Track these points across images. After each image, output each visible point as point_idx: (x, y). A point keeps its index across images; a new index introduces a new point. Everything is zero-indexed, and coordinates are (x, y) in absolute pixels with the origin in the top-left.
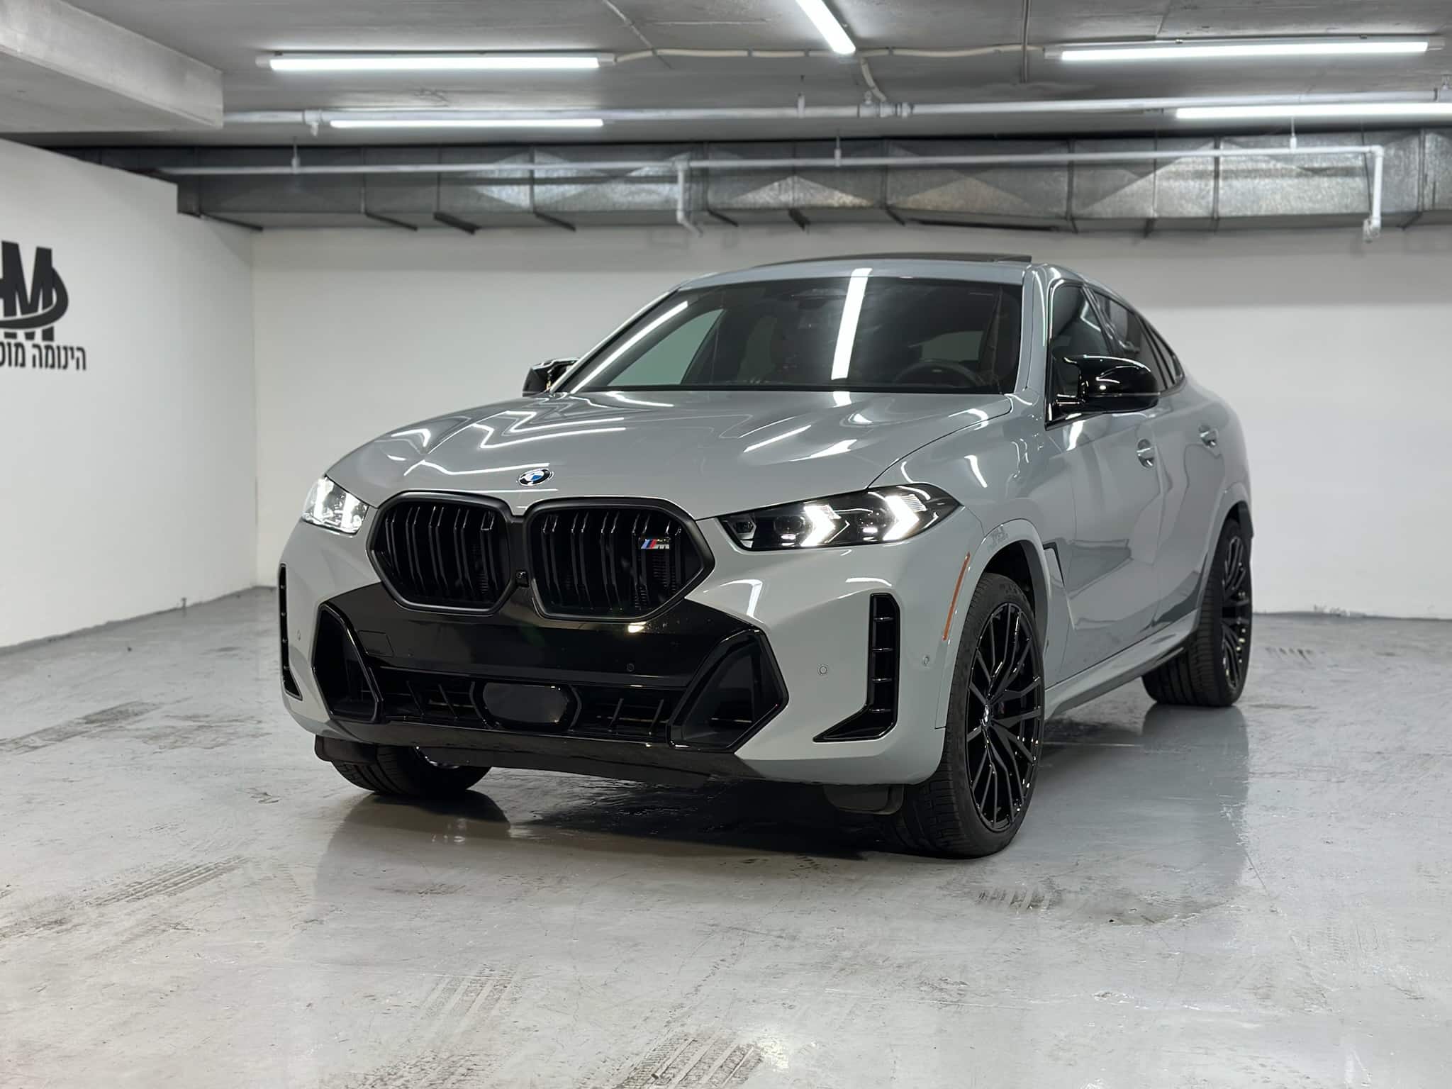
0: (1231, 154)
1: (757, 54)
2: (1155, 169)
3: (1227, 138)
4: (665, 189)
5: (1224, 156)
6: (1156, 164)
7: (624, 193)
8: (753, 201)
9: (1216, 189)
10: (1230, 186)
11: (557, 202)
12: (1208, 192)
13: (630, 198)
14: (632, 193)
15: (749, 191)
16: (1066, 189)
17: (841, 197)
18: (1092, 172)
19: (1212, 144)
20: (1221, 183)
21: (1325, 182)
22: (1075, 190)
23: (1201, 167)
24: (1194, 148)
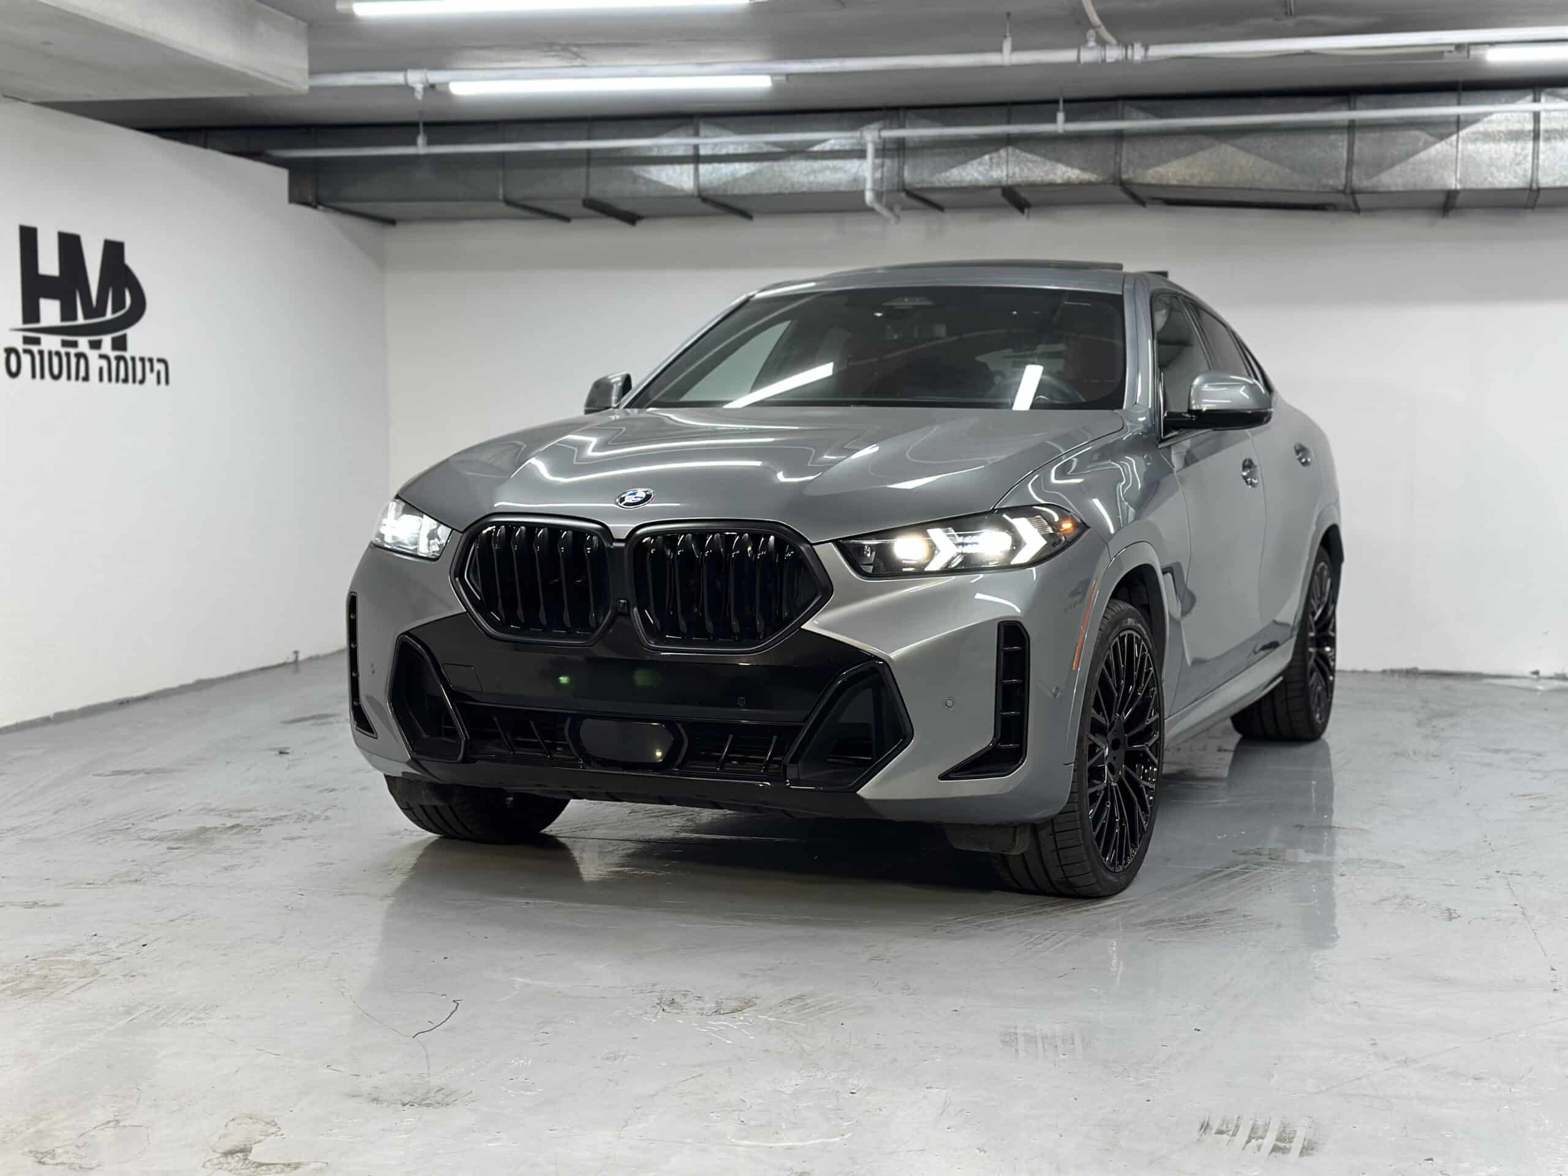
0: (1554, 109)
2: (1458, 130)
3: (1549, 90)
4: (852, 167)
5: (1547, 111)
6: (1459, 124)
7: (805, 172)
8: (958, 178)
9: (1536, 153)
10: (1554, 149)
11: (726, 183)
12: (1526, 157)
13: (812, 178)
14: (814, 172)
15: (953, 167)
16: (1345, 155)
17: (1067, 172)
18: (1377, 135)
19: (1530, 97)
20: (1542, 145)
22: (1356, 157)
23: (1517, 127)
24: (1507, 102)
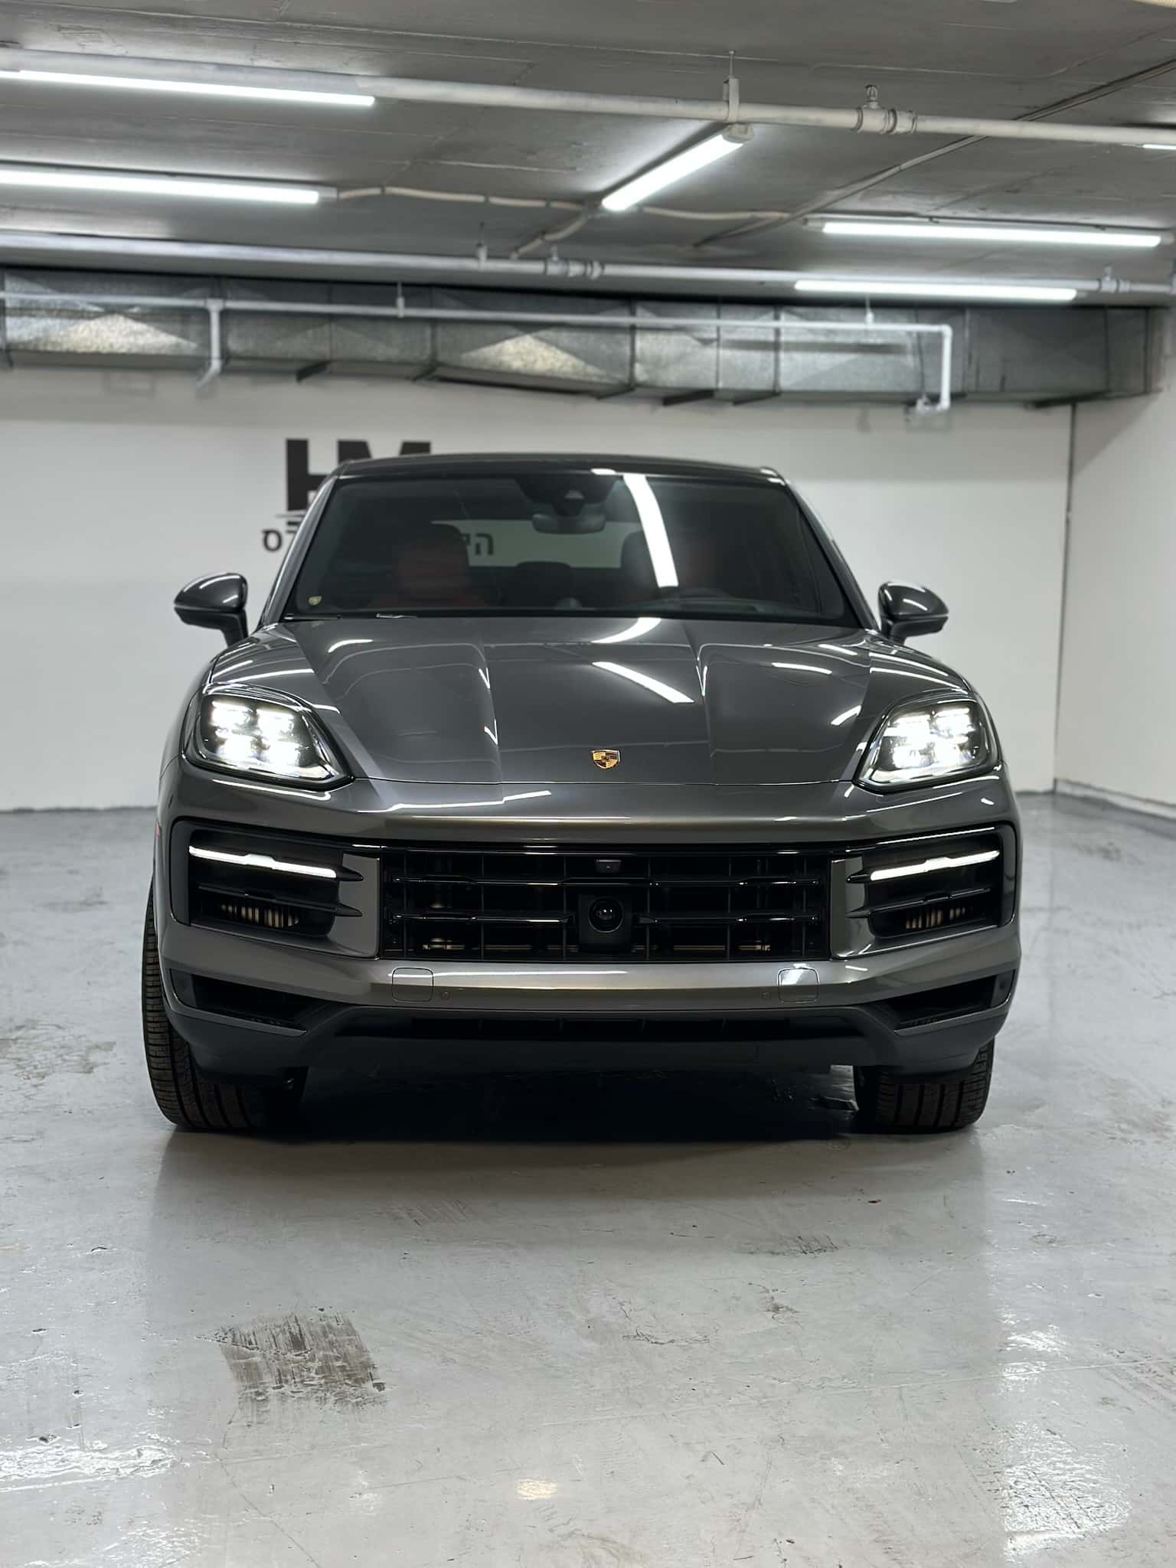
0: (791, 326)
1: (496, 200)
2: (718, 337)
3: (787, 308)
5: (787, 328)
6: (718, 332)
7: (124, 333)
8: (282, 350)
9: (777, 361)
10: (791, 359)
12: (769, 365)
13: (132, 339)
14: (135, 333)
16: (628, 353)
18: (654, 336)
19: (772, 314)
20: (782, 355)
21: (878, 359)
22: (637, 353)
23: (762, 337)
24: (755, 318)
